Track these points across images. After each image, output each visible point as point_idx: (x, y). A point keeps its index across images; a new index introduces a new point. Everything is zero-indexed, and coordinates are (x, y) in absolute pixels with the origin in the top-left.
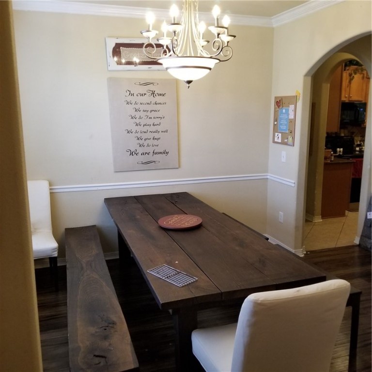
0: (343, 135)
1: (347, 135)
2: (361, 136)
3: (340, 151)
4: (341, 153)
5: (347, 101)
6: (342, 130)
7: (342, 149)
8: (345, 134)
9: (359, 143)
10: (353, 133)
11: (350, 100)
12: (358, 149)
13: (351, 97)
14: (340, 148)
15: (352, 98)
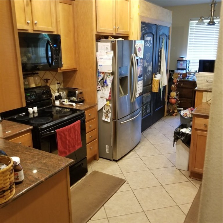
0: (33, 86)
1: (40, 85)
2: (58, 83)
3: (34, 112)
4: (36, 115)
5: (31, 31)
6: (31, 79)
7: (36, 109)
8: (36, 85)
9: (57, 94)
10: (47, 80)
11: (36, 28)
12: (57, 103)
13: (36, 24)
14: (33, 107)
15: (38, 26)
